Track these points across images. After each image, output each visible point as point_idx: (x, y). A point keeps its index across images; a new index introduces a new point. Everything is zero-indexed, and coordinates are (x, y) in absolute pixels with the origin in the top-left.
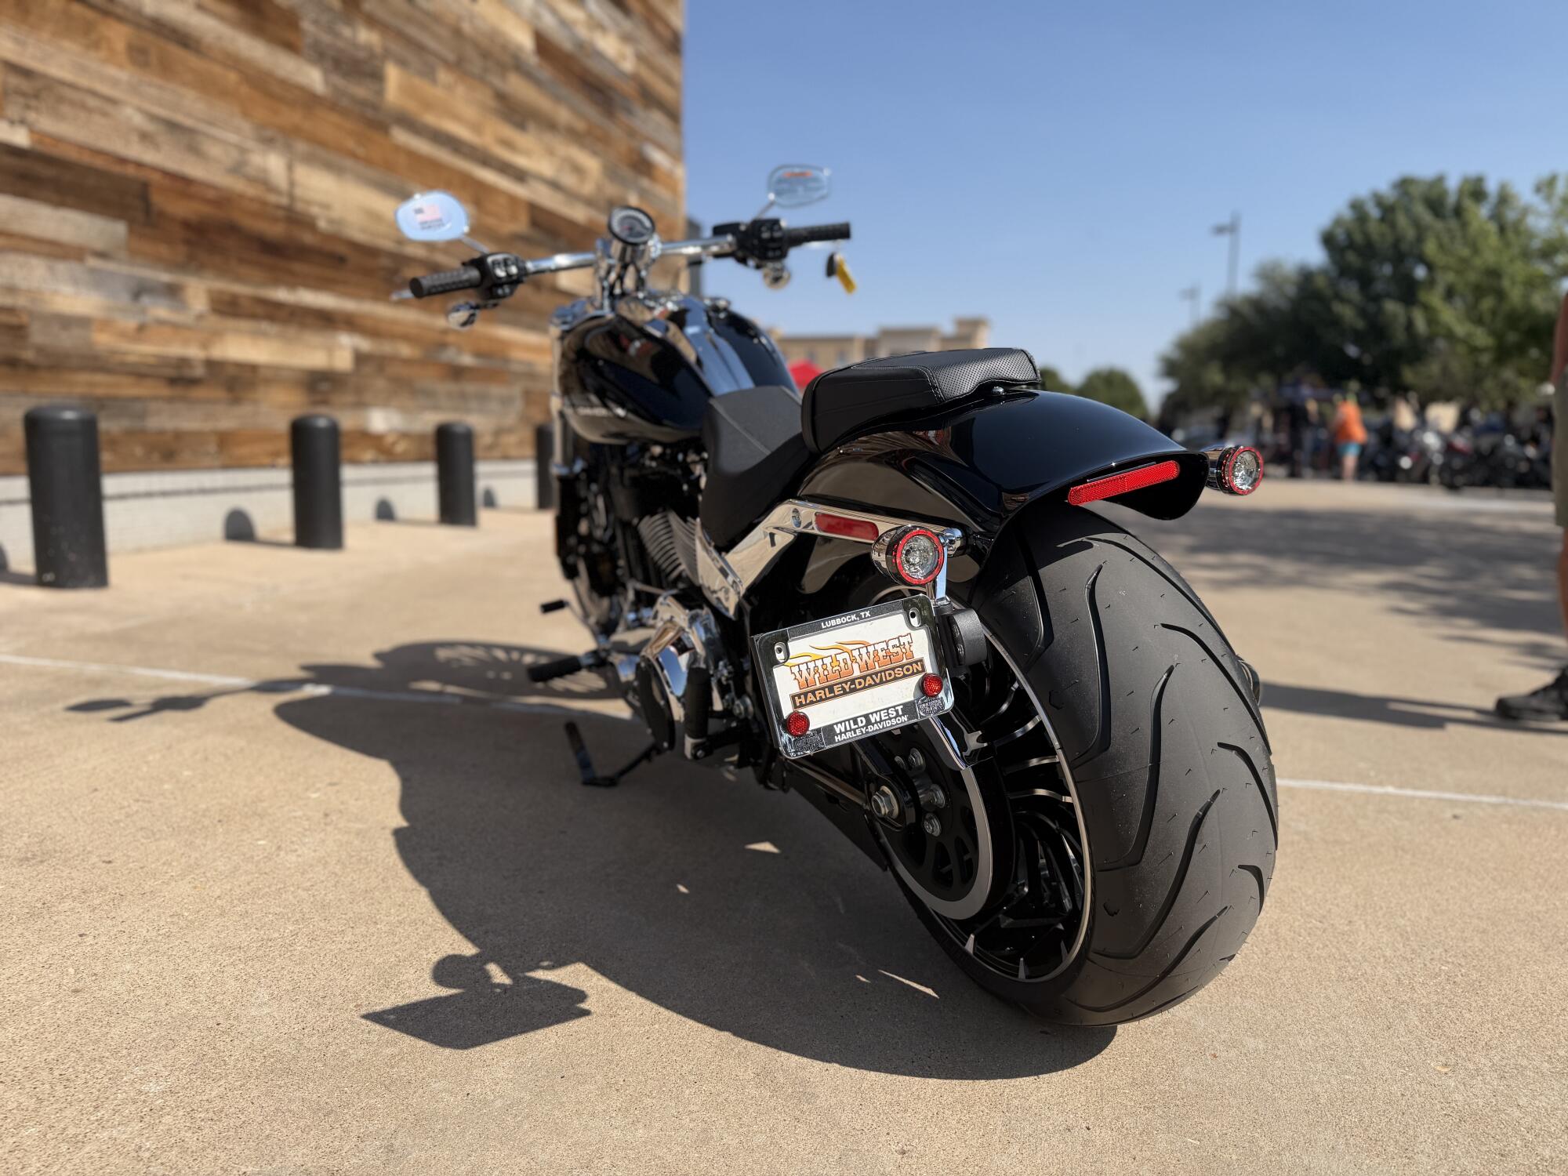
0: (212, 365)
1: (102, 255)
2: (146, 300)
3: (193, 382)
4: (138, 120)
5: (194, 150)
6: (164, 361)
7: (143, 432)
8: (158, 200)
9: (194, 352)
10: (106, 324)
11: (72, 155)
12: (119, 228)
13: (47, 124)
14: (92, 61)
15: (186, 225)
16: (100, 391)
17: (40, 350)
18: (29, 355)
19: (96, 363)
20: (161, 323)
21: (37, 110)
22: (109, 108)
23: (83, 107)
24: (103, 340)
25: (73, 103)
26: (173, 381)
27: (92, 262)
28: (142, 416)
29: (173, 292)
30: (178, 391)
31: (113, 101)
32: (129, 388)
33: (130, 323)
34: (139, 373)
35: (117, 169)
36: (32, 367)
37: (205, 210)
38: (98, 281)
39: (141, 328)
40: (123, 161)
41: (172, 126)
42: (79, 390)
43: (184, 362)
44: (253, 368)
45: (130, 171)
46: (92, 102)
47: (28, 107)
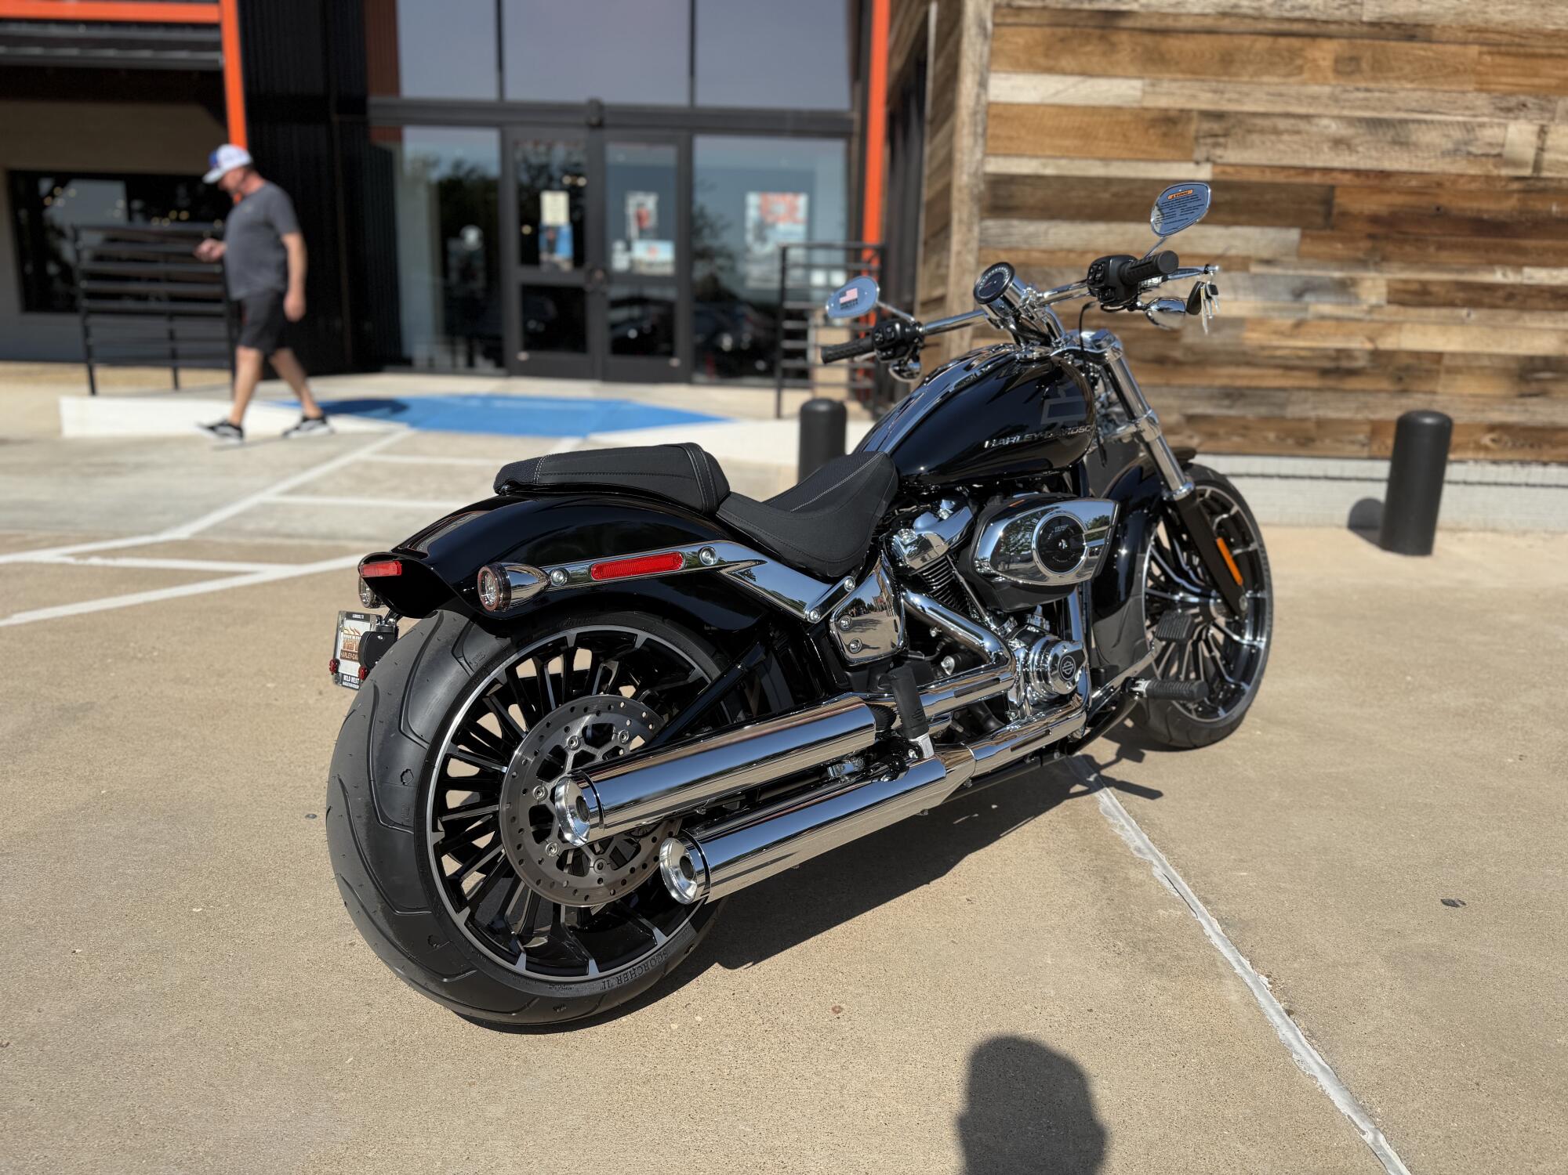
0: (1376, 354)
1: (1268, 262)
2: (1308, 298)
3: (1352, 373)
4: (1334, 128)
5: (1402, 143)
6: (1323, 354)
7: (1283, 419)
8: (1342, 201)
9: (1359, 344)
10: (1259, 322)
11: (1255, 177)
12: (1294, 234)
13: (1233, 155)
14: (1292, 86)
15: (1375, 219)
16: (1239, 383)
17: (1189, 349)
18: (1178, 354)
19: (1246, 359)
20: (1323, 318)
21: (1225, 146)
22: (1303, 125)
23: (1276, 132)
24: (1253, 338)
25: (1262, 131)
26: (1324, 373)
27: (1255, 269)
28: (1282, 406)
29: (1344, 289)
30: (1331, 382)
31: (1307, 117)
32: (1272, 379)
33: (1287, 322)
34: (1287, 366)
35: (1301, 180)
36: (1178, 363)
37: (1399, 200)
38: (1258, 286)
39: (1299, 325)
40: (1308, 171)
41: (1374, 124)
42: (1218, 382)
43: (1342, 353)
44: (1438, 356)
45: (1316, 179)
46: (1282, 124)
47: (1216, 145)
